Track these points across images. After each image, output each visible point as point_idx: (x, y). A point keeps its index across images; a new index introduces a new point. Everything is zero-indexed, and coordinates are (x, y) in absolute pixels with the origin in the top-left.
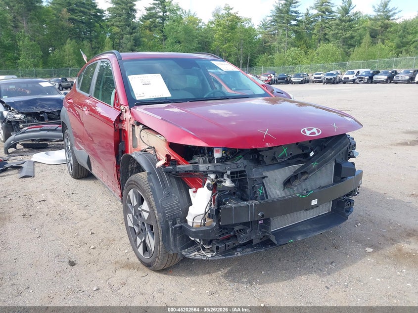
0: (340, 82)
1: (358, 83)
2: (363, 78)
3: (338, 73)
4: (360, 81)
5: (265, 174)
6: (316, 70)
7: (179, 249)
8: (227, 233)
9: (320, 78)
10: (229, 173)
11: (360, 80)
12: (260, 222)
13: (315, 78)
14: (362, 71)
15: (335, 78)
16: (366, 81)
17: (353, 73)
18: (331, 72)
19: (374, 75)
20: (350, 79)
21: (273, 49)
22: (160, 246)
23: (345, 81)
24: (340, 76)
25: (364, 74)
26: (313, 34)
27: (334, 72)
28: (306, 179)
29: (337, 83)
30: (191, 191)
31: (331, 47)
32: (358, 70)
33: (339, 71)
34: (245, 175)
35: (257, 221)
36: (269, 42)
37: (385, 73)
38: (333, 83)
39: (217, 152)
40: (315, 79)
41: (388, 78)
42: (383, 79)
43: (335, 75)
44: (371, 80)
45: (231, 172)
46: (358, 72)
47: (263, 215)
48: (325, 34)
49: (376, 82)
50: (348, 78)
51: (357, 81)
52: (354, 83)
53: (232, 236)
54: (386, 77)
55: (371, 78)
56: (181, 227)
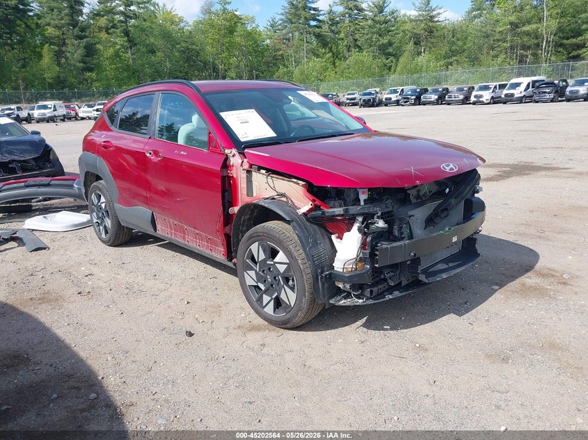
0: (380, 104)
1: (403, 105)
2: (408, 98)
3: (377, 93)
4: (405, 102)
5: (411, 213)
6: (347, 89)
7: (326, 299)
8: (377, 277)
9: (354, 99)
10: (379, 214)
11: (405, 100)
12: (408, 263)
13: (348, 99)
14: (408, 89)
15: (374, 99)
16: (413, 102)
17: (395, 92)
18: (368, 91)
19: (421, 94)
20: (393, 99)
21: (288, 60)
22: (305, 297)
23: (387, 103)
24: (379, 95)
25: (410, 93)
26: (339, 39)
27: (372, 90)
28: (447, 216)
29: (378, 106)
30: (333, 237)
31: (366, 57)
32: (401, 88)
33: (378, 90)
34: (393, 215)
35: (406, 262)
36: (280, 49)
37: (435, 91)
38: (372, 106)
39: (363, 193)
40: (348, 101)
41: (439, 97)
42: (433, 100)
43: (373, 94)
44: (418, 101)
45: (382, 213)
46: (402, 90)
47: (415, 255)
48: (356, 40)
49: (424, 104)
50: (390, 99)
51: (402, 102)
52: (398, 105)
53: (382, 280)
54: (436, 97)
55: (418, 98)
56: (330, 274)
